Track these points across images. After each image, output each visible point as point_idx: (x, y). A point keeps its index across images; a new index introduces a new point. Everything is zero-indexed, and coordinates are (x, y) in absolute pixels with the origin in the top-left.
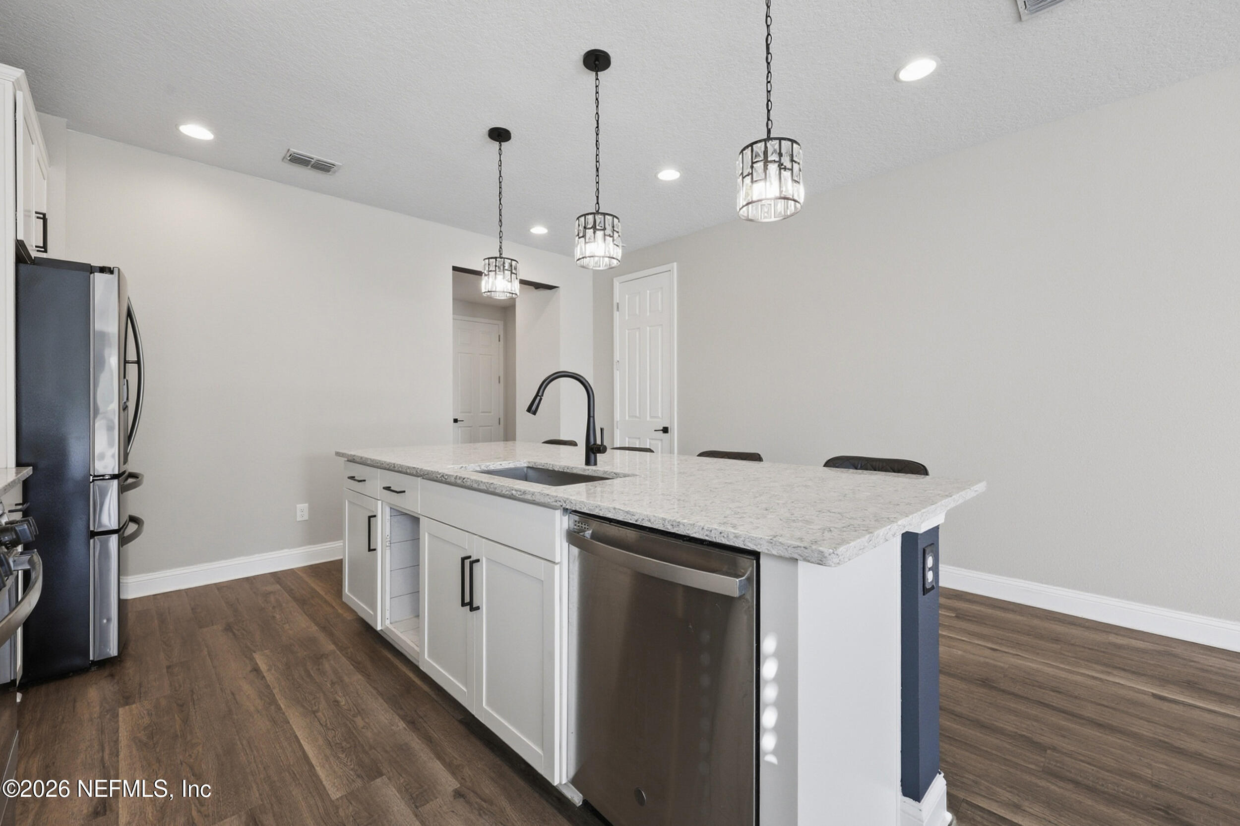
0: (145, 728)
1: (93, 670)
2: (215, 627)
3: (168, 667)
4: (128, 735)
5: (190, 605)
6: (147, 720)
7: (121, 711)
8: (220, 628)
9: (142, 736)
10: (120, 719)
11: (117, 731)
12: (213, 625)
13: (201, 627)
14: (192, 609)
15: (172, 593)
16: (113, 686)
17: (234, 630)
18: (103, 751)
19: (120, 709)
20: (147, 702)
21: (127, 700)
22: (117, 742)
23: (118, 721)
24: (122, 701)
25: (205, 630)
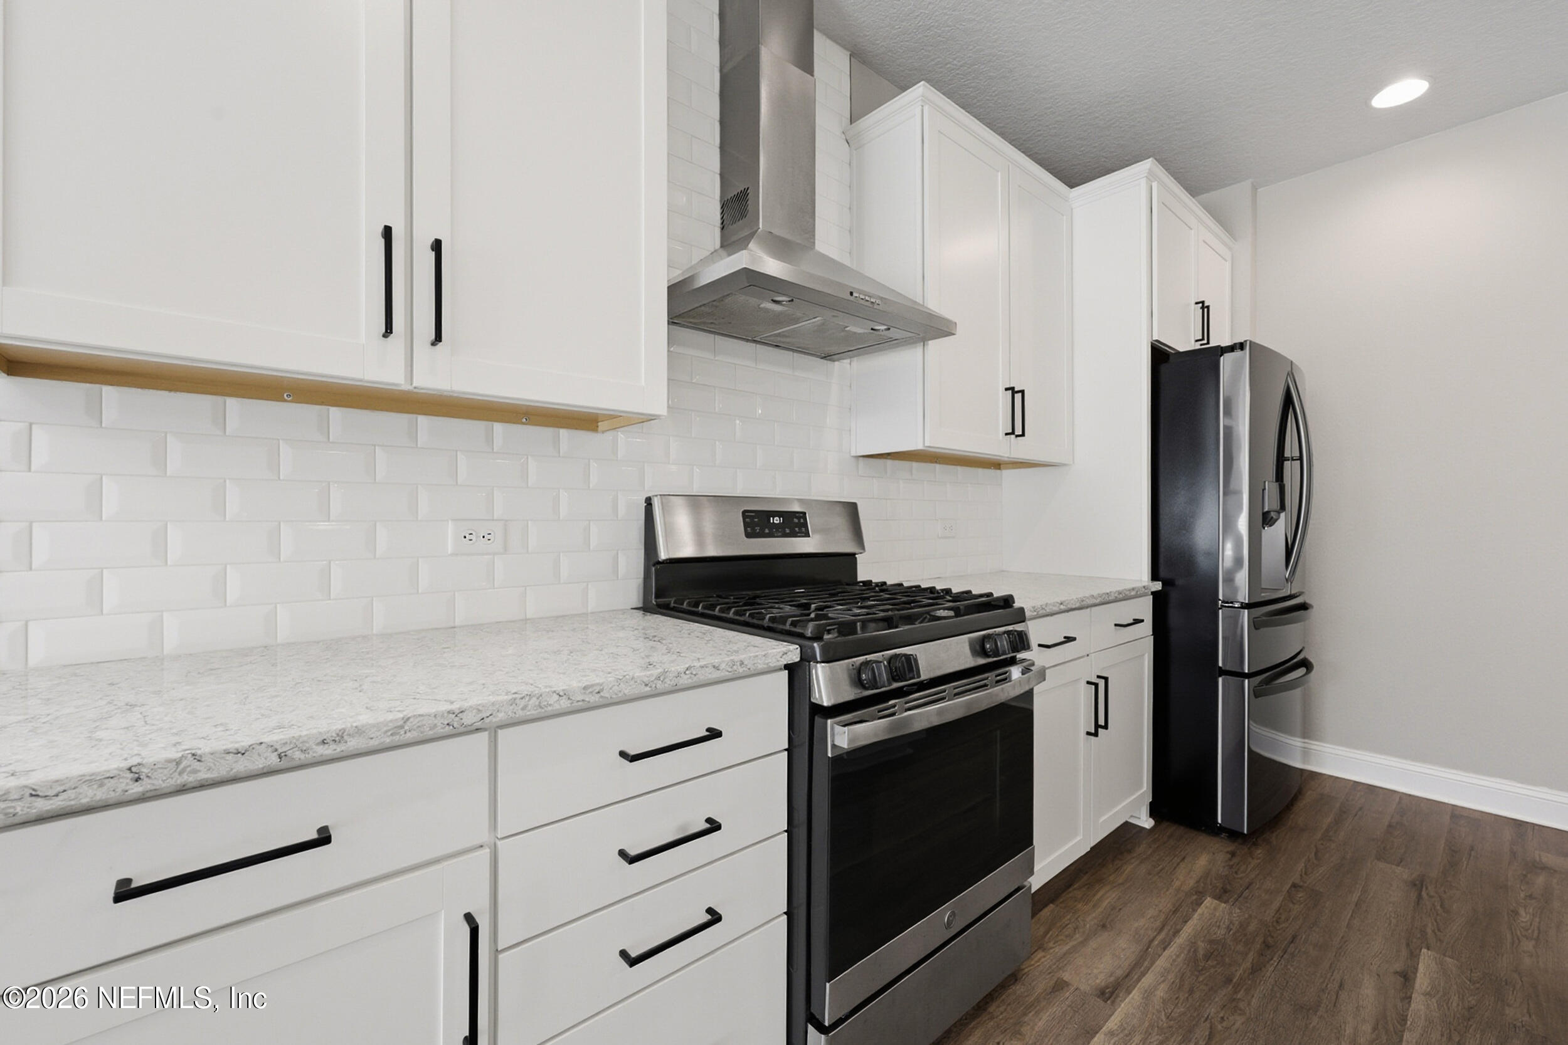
0: (1211, 942)
1: (1222, 836)
2: (1399, 870)
3: (1294, 886)
4: (1192, 934)
5: (1392, 817)
6: (1220, 933)
7: (1209, 901)
8: (1405, 876)
9: (1202, 946)
10: (1200, 911)
11: (1186, 922)
12: (1398, 865)
13: (1379, 858)
14: (1390, 826)
15: (1381, 790)
16: (1224, 867)
17: (1424, 894)
18: (1159, 933)
19: (1208, 898)
20: (1239, 911)
21: (1222, 894)
22: (1177, 932)
23: (1195, 910)
24: (1218, 891)
25: (1382, 865)
